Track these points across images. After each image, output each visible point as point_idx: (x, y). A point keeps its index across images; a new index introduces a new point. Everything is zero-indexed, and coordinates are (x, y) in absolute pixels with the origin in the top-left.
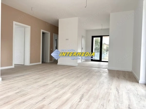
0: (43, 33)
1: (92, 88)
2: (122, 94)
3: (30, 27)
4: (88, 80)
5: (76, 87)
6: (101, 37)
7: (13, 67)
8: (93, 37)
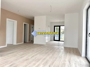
0: (25, 24)
1: (55, 61)
2: (72, 65)
3: (17, 21)
4: (53, 55)
5: (45, 60)
6: (60, 26)
7: (6, 46)
8: (55, 26)
